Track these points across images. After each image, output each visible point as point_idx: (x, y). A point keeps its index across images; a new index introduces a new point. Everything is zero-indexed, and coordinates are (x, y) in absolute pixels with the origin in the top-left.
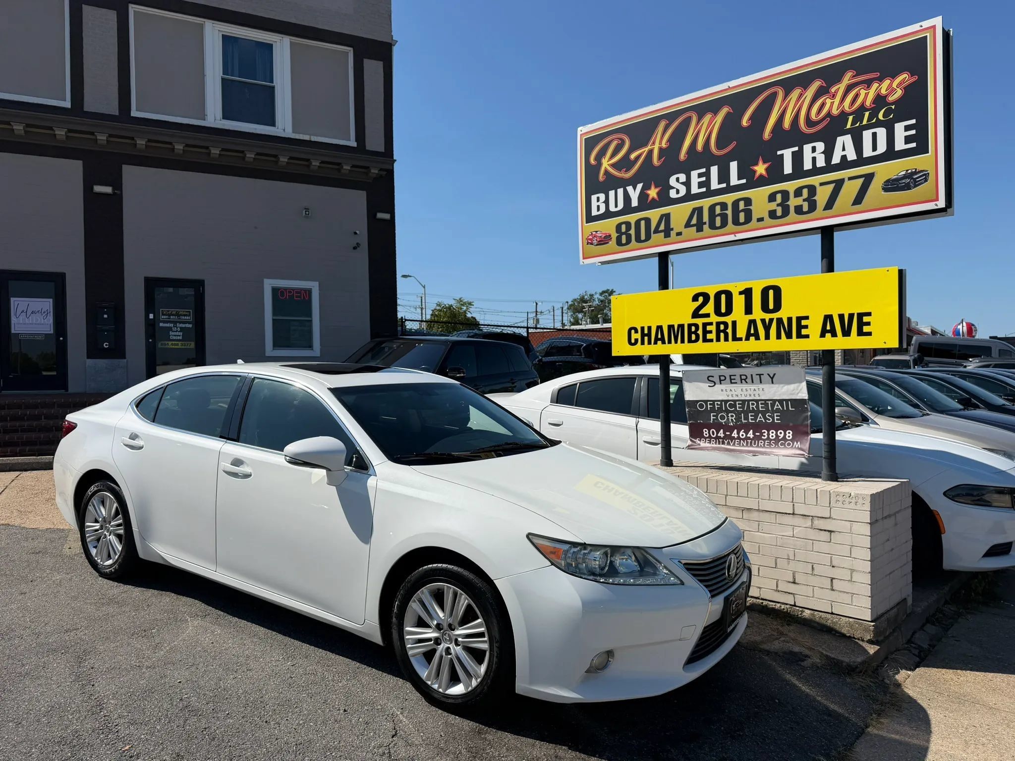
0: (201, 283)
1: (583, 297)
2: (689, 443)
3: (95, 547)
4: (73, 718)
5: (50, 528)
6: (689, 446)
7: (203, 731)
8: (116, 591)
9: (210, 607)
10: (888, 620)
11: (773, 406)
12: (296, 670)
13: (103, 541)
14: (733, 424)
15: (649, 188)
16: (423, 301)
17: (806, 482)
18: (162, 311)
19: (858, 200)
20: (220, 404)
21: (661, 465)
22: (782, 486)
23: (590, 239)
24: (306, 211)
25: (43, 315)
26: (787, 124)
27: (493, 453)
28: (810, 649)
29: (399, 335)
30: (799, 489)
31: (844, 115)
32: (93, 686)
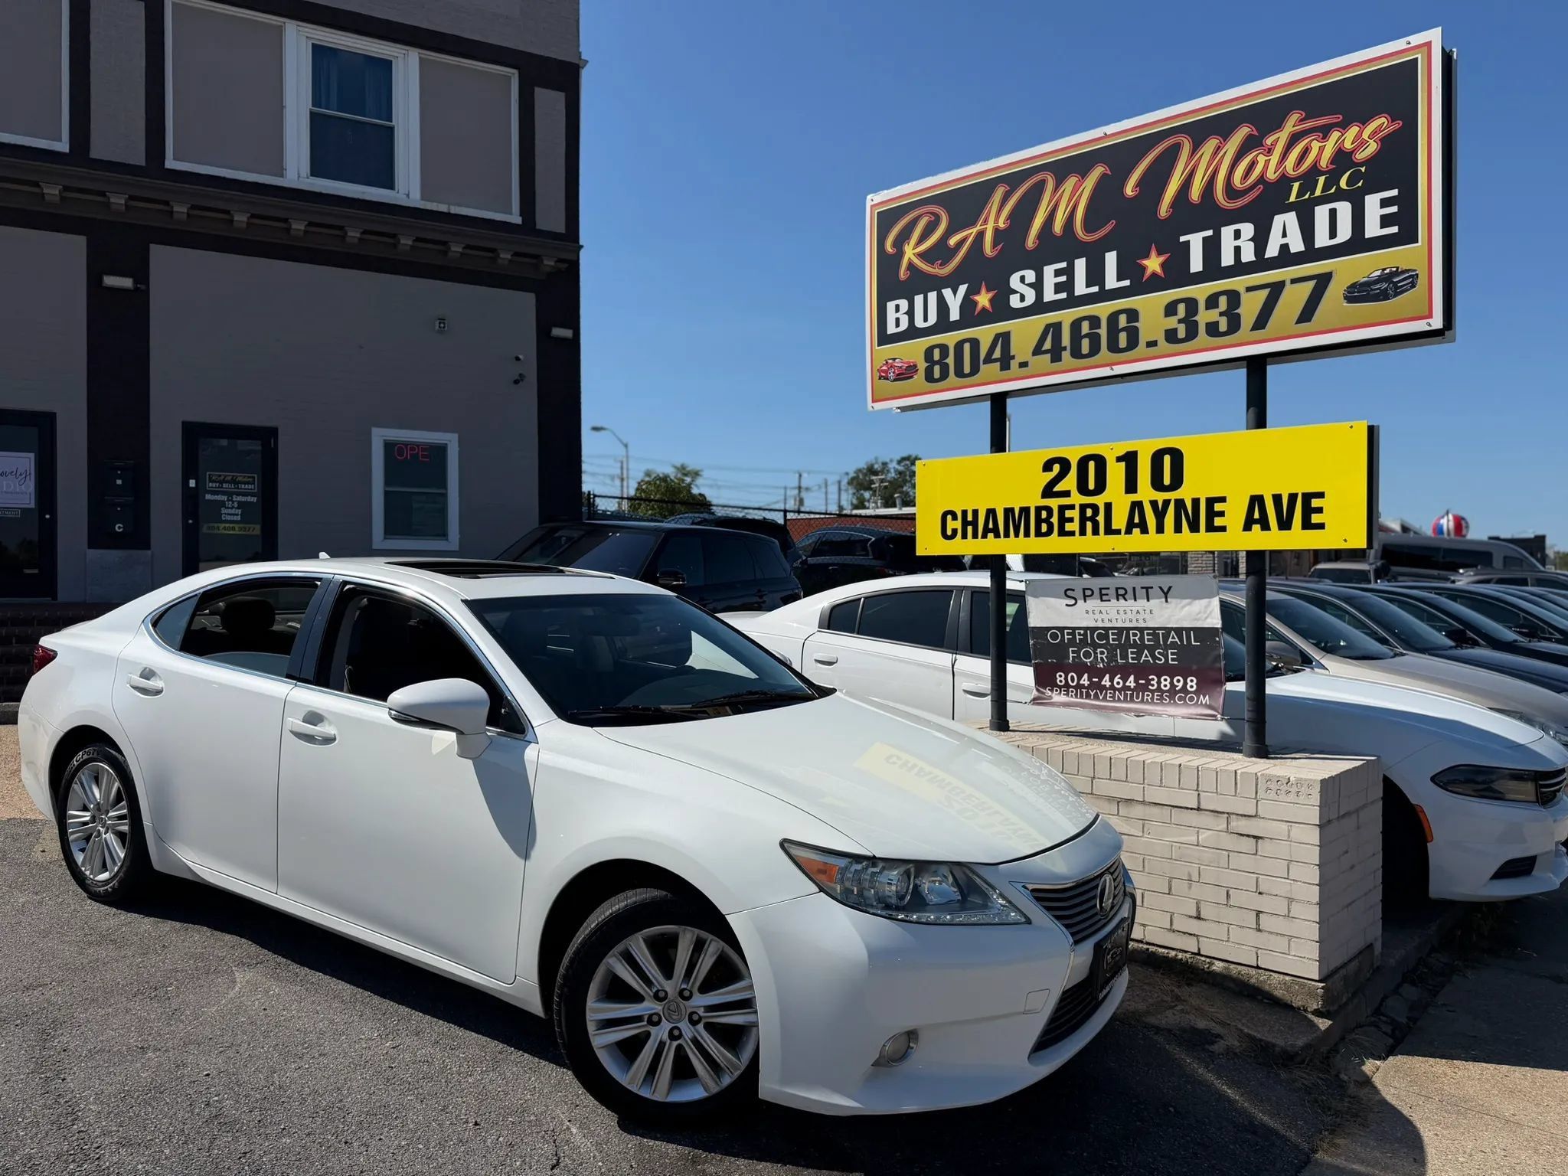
0: (273, 432)
1: (872, 466)
2: (1035, 693)
3: (83, 850)
4: (26, 1134)
5: (14, 818)
6: (1034, 699)
7: (240, 1158)
8: (113, 922)
9: (264, 950)
10: (1345, 978)
11: (1166, 637)
12: (399, 1055)
13: (95, 841)
14: (1104, 665)
15: (978, 293)
16: (625, 466)
17: (1218, 759)
18: (210, 475)
19: (1307, 314)
20: (290, 624)
21: (991, 729)
22: (1180, 765)
23: (883, 371)
24: (440, 323)
25: (19, 479)
26: (1195, 193)
27: (727, 708)
28: (1222, 1024)
29: (584, 518)
30: (1207, 769)
31: (1285, 181)
32: (63, 1080)
